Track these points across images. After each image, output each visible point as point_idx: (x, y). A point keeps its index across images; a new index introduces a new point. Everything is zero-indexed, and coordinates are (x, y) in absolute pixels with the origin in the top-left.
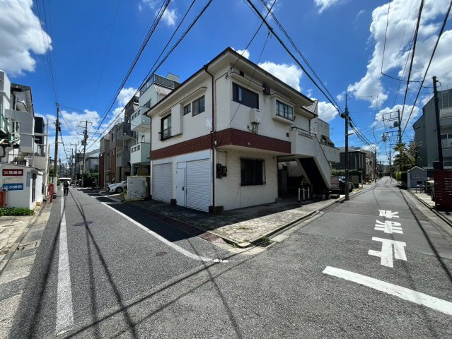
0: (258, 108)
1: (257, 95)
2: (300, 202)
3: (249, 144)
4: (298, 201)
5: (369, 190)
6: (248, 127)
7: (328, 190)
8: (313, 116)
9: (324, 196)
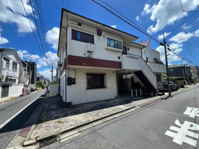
0: (93, 43)
1: (93, 36)
2: (133, 98)
3: (84, 64)
4: (131, 98)
5: (193, 89)
6: (85, 54)
7: (155, 90)
8: (143, 47)
9: (152, 94)
